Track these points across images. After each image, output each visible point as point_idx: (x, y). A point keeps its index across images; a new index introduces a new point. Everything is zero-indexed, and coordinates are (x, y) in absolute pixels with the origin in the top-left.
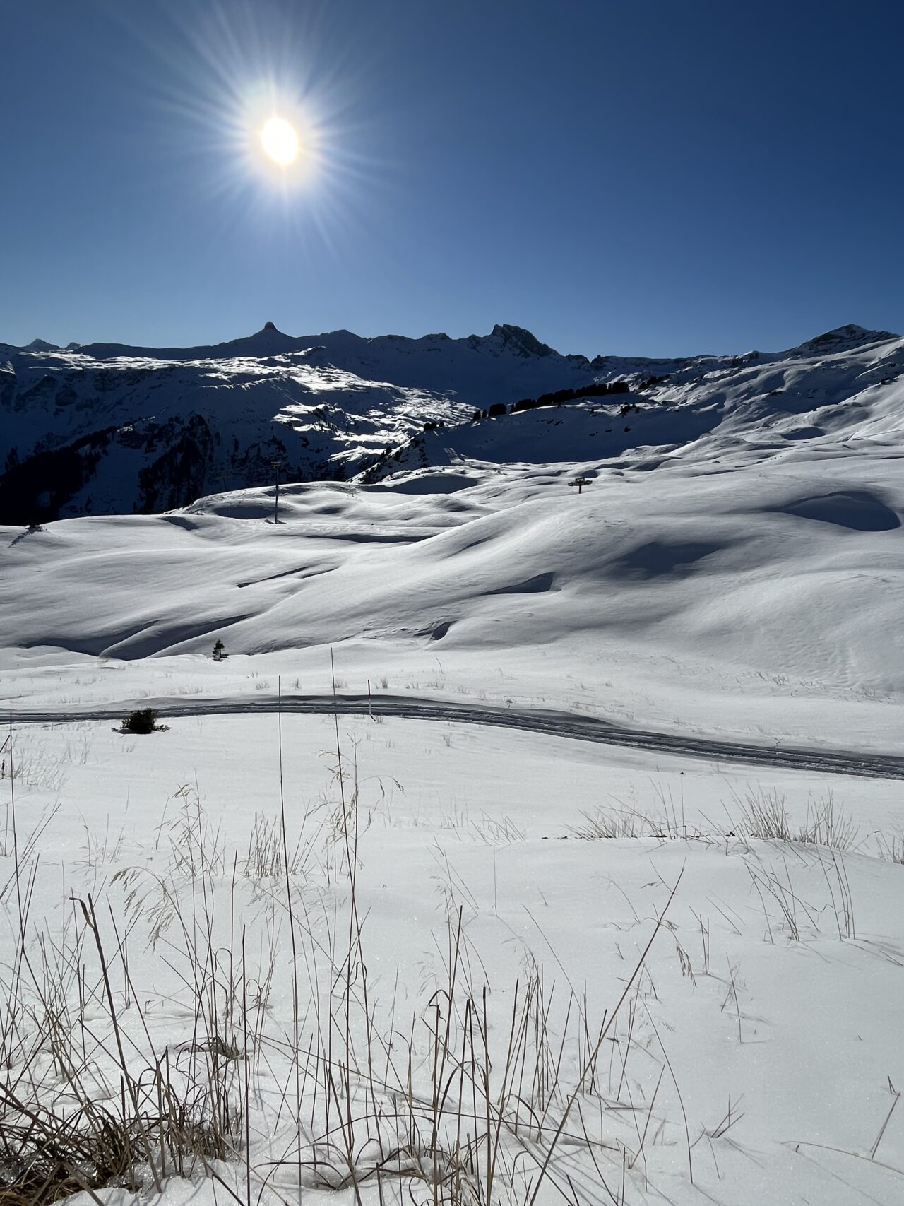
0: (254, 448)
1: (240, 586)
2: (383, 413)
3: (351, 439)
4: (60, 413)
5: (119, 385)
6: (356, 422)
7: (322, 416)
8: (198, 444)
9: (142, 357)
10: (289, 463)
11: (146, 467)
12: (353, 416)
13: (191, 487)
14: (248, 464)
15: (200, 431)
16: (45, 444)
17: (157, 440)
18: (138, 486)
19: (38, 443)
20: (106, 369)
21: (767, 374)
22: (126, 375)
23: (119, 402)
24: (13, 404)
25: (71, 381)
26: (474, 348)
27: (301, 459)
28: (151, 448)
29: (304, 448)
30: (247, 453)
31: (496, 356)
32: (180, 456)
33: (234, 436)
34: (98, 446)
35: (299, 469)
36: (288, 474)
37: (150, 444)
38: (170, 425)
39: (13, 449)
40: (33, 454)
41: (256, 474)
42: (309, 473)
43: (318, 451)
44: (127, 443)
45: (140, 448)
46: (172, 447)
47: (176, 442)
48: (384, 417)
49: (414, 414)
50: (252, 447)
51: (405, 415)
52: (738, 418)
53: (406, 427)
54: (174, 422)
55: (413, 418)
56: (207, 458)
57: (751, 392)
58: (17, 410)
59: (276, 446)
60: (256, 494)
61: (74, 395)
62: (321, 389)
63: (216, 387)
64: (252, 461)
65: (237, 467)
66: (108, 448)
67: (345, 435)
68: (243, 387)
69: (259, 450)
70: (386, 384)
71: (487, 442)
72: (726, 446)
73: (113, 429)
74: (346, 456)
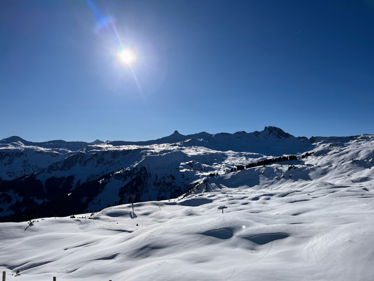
0: (163, 179)
1: (65, 250)
2: (216, 163)
3: (202, 174)
4: (98, 166)
5: (119, 156)
6: (205, 167)
7: (191, 165)
8: (142, 178)
9: (129, 145)
10: (176, 185)
11: (122, 187)
12: (204, 165)
13: (137, 195)
14: (160, 185)
15: (144, 173)
16: (90, 178)
17: (128, 176)
18: (118, 194)
19: (88, 178)
20: (116, 150)
21: (353, 152)
22: (122, 152)
23: (119, 162)
24: (82, 164)
25: (103, 155)
26: (256, 136)
27: (181, 183)
28: (125, 180)
29: (182, 178)
30: (160, 181)
31: (266, 139)
32: (135, 182)
33: (156, 174)
34: (107, 179)
35: (180, 187)
36: (175, 189)
37: (125, 178)
38: (133, 170)
39: (79, 180)
40: (86, 182)
41: (163, 189)
42: (183, 189)
43: (188, 180)
44: (117, 178)
45: (121, 179)
46: (132, 179)
47: (134, 177)
48: (217, 165)
49: (230, 163)
50: (163, 178)
51: (226, 164)
52: (338, 172)
53: (226, 169)
54: (135, 170)
55: (229, 165)
56: (145, 183)
57: (344, 160)
58: (83, 166)
59: (172, 178)
60: (124, 207)
61: (103, 159)
62: (192, 155)
63: (152, 156)
64: (162, 184)
65: (156, 186)
66: (110, 180)
67: (200, 173)
68: (162, 155)
69: (165, 179)
70: (219, 152)
71: (234, 181)
72: (321, 186)
73: (113, 173)
74: (199, 181)
